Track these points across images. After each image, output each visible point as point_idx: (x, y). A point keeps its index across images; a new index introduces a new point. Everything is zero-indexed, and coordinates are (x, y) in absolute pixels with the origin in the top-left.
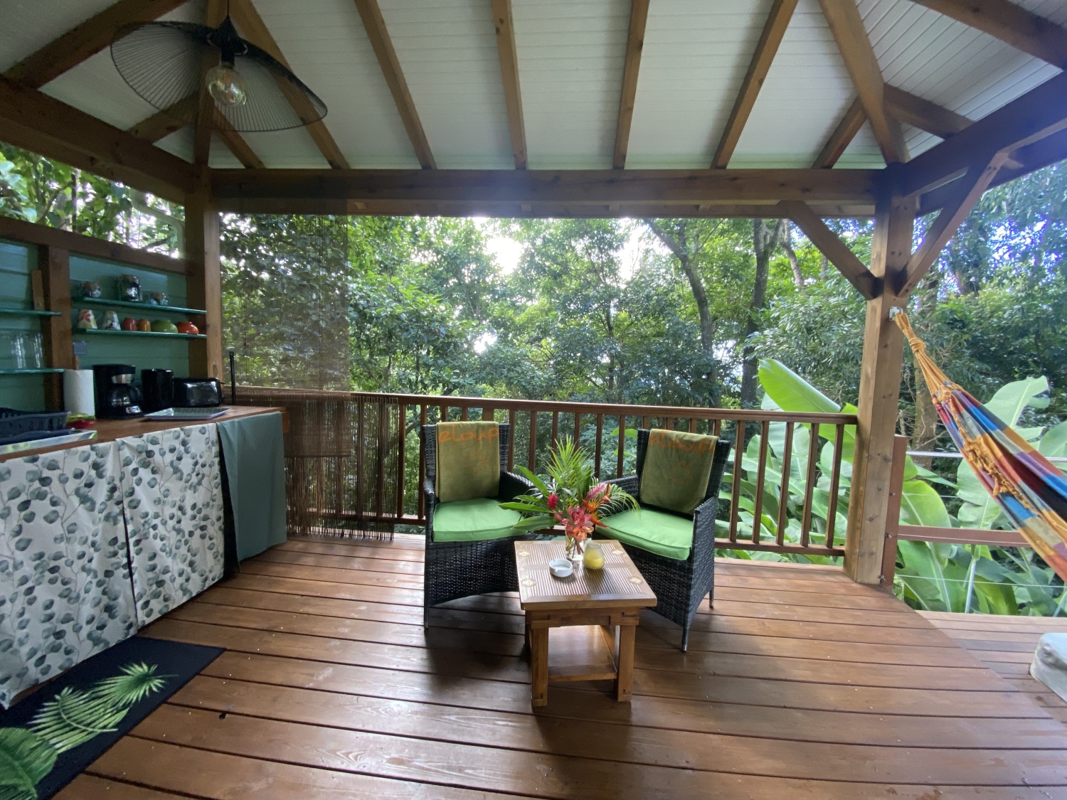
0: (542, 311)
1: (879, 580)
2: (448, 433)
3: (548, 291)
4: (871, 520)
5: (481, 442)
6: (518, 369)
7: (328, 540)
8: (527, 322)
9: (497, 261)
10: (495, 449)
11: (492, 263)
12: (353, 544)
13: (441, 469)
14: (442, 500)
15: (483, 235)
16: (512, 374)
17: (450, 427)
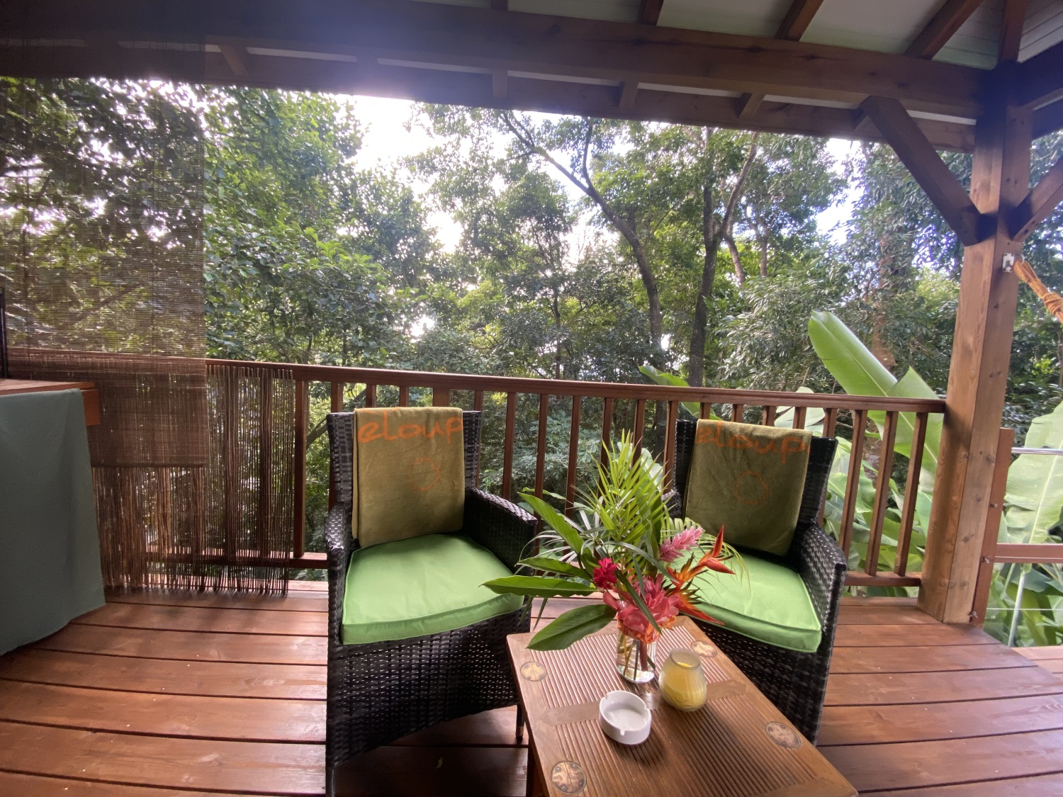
0: (486, 295)
1: (968, 618)
2: (376, 426)
3: (492, 271)
4: (966, 540)
5: (433, 441)
6: (461, 355)
7: (178, 601)
8: (470, 305)
9: (437, 237)
10: (457, 453)
11: (432, 239)
12: (220, 604)
13: (362, 489)
14: (363, 543)
15: (423, 207)
16: (455, 360)
17: (379, 417)
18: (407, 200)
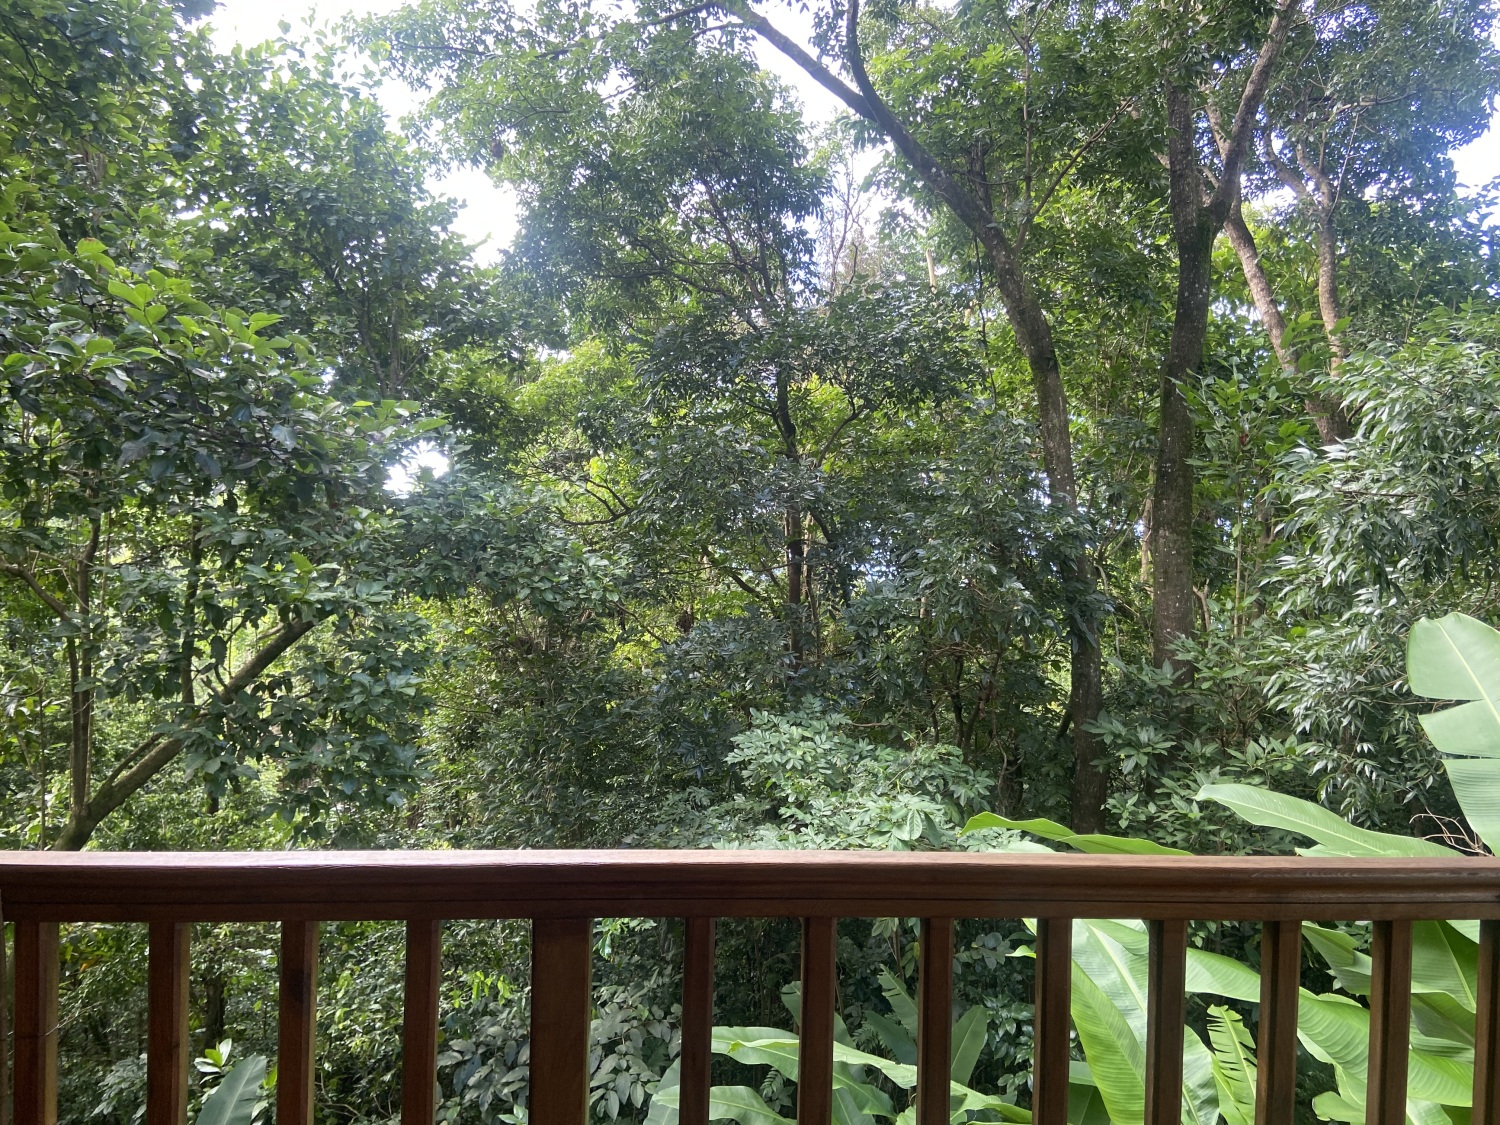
0: (591, 378)
8: (547, 408)
9: (452, 228)
11: (440, 235)
15: (411, 151)
16: (511, 568)
18: (368, 134)
